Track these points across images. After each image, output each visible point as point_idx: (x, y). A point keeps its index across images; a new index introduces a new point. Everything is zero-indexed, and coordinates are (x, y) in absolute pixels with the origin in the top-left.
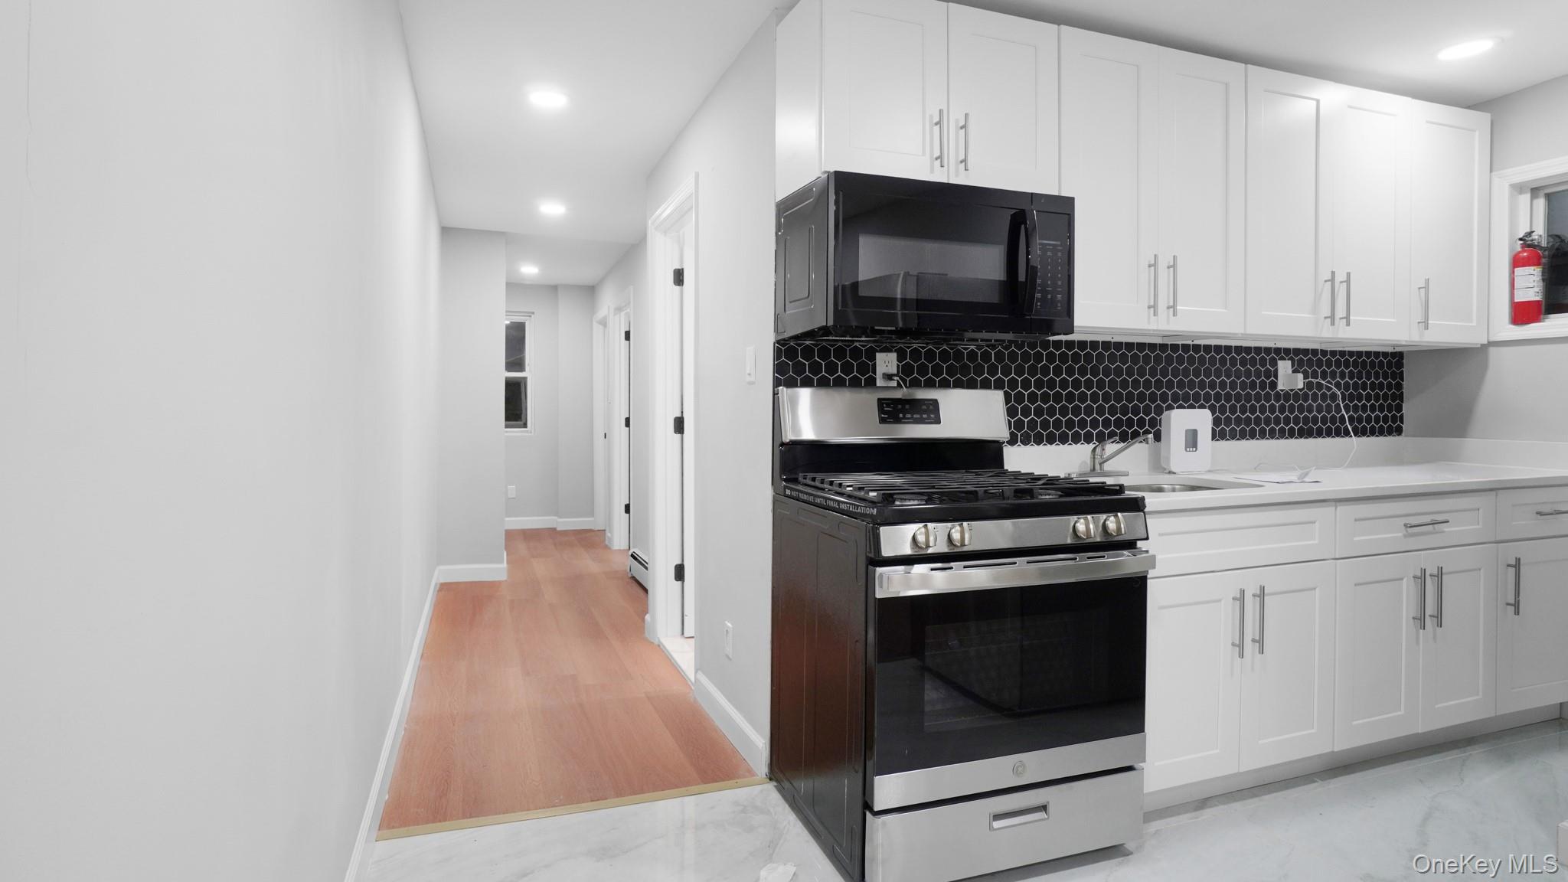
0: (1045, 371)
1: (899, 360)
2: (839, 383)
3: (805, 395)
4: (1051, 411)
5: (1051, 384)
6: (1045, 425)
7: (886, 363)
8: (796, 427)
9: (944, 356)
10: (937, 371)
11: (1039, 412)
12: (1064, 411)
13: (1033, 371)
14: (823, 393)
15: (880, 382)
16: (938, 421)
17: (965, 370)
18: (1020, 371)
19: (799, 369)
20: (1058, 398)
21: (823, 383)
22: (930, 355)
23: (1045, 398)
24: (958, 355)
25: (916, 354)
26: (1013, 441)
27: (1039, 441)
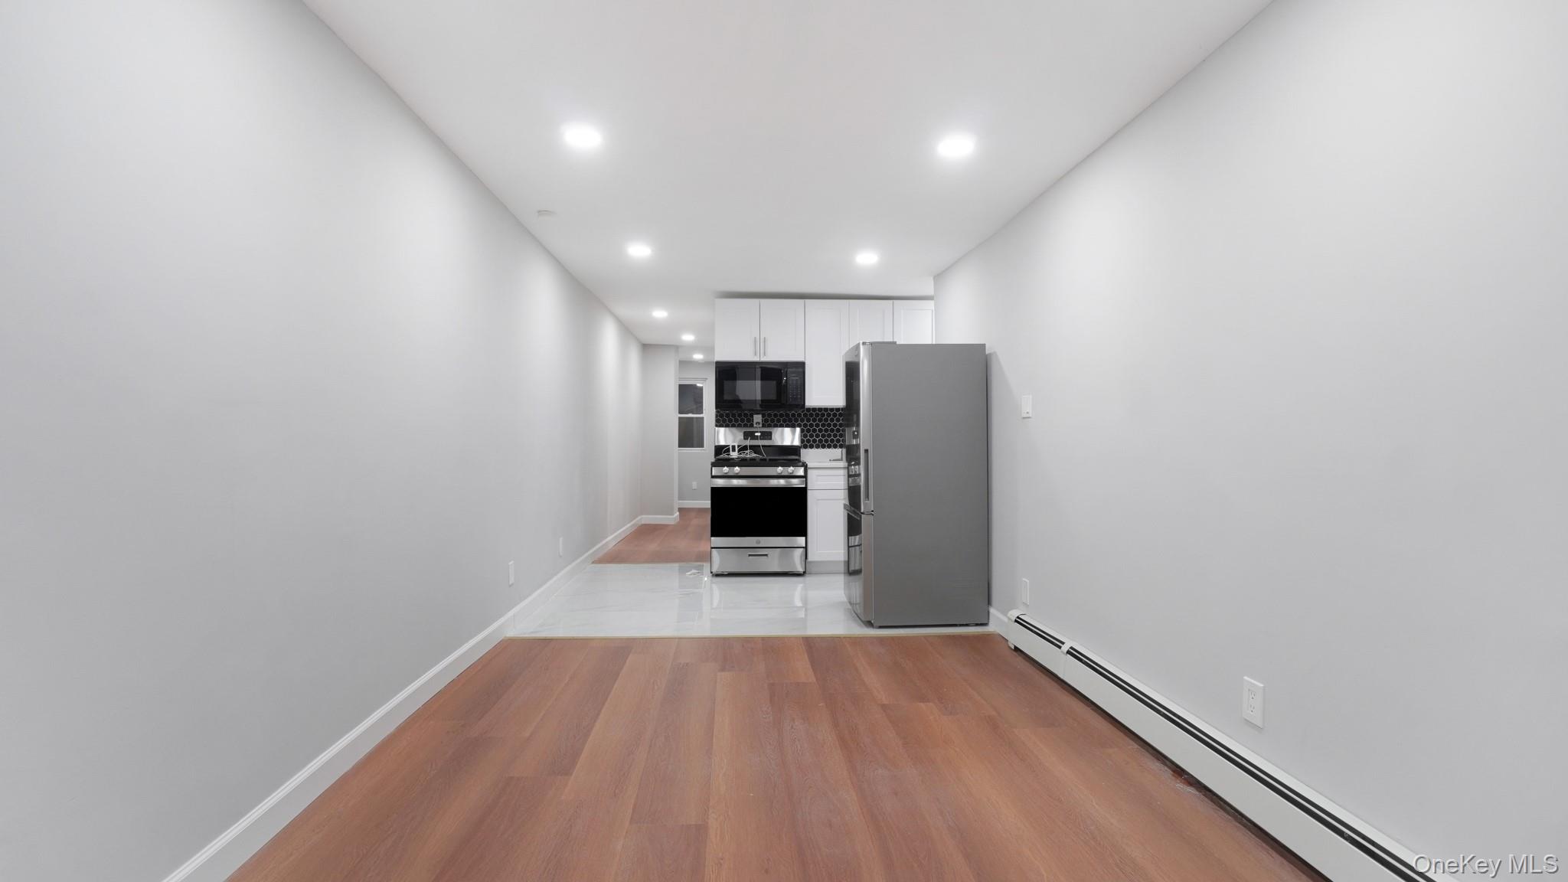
0: (826, 420)
1: (763, 417)
2: (733, 426)
3: (722, 430)
4: (829, 436)
5: (829, 425)
6: (826, 441)
7: (758, 418)
8: (718, 441)
9: (781, 415)
10: (779, 421)
11: (823, 436)
12: (835, 436)
13: (820, 420)
14: (727, 429)
15: (755, 425)
16: (771, 439)
17: (790, 421)
18: (814, 420)
19: (724, 421)
20: (832, 431)
21: (727, 426)
22: (775, 415)
23: (826, 430)
24: (787, 415)
25: (770, 415)
26: (805, 447)
27: (823, 447)
